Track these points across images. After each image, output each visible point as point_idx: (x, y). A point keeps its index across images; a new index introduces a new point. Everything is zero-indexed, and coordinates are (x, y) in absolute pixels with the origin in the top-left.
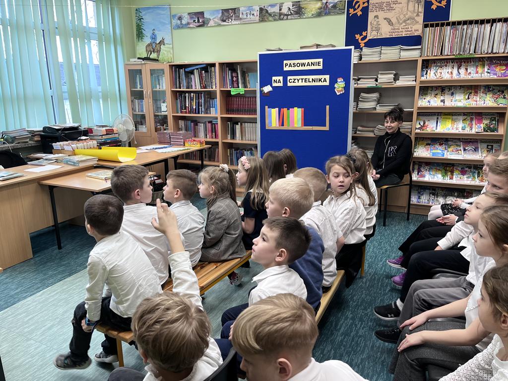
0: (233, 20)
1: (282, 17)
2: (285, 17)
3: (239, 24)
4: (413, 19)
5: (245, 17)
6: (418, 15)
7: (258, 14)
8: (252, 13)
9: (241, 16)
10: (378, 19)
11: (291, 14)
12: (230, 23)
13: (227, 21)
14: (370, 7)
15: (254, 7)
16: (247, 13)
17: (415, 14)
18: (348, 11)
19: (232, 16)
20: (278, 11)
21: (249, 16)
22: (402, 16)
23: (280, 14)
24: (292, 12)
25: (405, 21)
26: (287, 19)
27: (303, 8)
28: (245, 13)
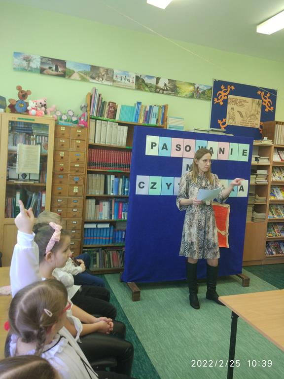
0: (104, 80)
1: (158, 90)
2: (161, 91)
3: (111, 86)
4: (255, 116)
5: (120, 81)
6: (257, 114)
7: (134, 81)
8: (128, 78)
9: (114, 78)
10: (233, 110)
11: (167, 90)
12: (100, 82)
13: (97, 79)
14: (229, 100)
15: (130, 73)
16: (121, 77)
17: (256, 113)
18: (213, 99)
19: (103, 75)
20: (155, 84)
21: (123, 80)
22: (248, 112)
23: (157, 87)
24: (168, 88)
25: (250, 116)
26: (163, 93)
27: (178, 87)
28: (119, 76)
